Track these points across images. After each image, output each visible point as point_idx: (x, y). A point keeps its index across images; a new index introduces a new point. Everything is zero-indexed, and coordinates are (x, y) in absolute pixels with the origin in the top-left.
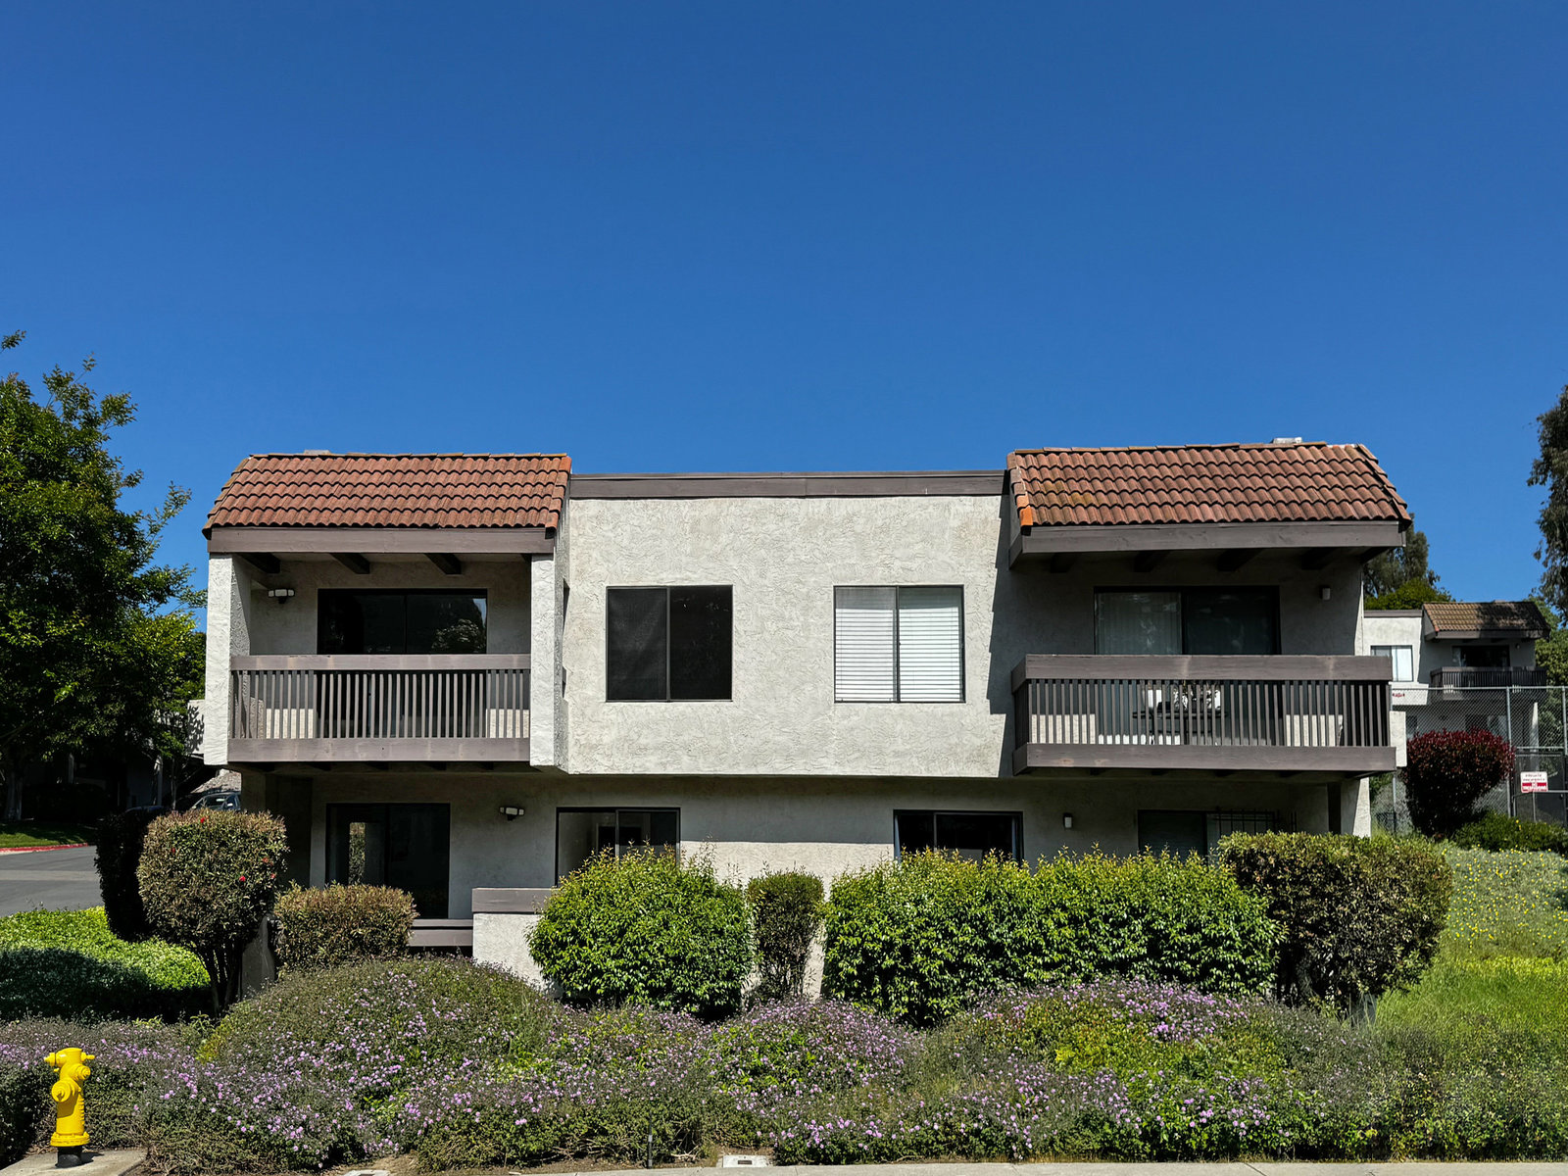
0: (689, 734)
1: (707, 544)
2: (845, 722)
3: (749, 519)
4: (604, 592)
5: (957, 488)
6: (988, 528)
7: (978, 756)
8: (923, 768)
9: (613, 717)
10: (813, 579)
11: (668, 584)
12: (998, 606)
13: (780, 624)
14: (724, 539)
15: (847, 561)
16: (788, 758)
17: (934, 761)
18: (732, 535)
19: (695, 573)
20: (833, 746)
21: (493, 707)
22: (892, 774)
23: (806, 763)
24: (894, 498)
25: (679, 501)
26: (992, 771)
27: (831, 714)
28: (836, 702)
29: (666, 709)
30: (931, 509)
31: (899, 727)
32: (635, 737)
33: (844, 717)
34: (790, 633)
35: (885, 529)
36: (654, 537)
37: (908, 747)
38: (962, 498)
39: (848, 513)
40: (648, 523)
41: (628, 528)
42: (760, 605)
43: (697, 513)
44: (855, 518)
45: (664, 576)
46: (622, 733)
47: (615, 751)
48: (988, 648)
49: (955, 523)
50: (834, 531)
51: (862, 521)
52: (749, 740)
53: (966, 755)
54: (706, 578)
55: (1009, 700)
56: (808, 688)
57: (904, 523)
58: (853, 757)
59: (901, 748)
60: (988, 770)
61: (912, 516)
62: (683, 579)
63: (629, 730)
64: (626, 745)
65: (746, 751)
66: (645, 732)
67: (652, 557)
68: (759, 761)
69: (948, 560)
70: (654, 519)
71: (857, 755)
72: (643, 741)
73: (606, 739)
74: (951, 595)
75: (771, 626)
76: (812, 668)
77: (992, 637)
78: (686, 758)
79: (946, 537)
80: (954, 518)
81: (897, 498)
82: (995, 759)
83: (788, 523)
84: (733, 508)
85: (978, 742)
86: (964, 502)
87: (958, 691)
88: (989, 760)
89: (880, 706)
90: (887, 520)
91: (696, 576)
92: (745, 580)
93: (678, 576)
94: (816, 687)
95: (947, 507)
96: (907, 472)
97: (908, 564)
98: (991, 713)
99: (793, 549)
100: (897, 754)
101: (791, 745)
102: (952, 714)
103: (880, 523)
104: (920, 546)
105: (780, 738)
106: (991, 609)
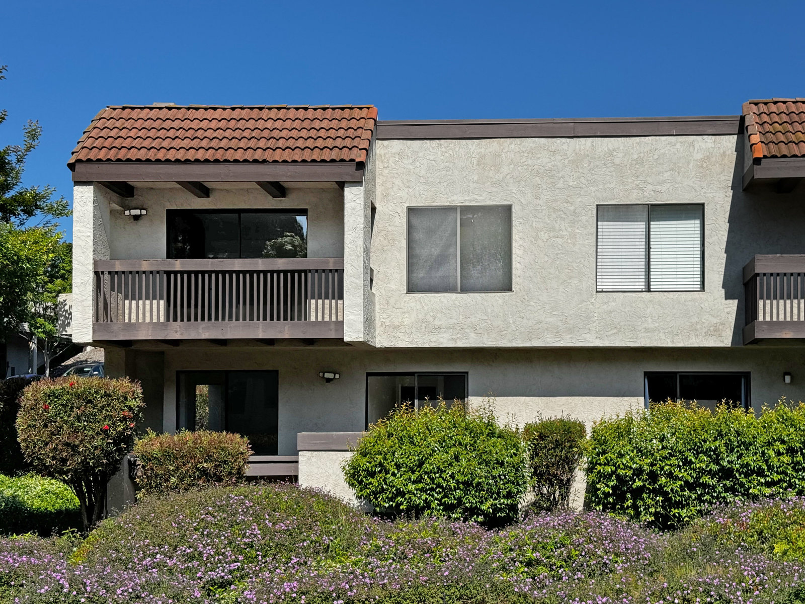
0: (476, 317)
1: (491, 174)
2: (605, 306)
3: (526, 155)
4: (405, 210)
5: (701, 129)
6: (726, 161)
7: (716, 331)
8: (668, 340)
9: (413, 305)
10: (579, 200)
11: (459, 204)
12: (733, 219)
13: (552, 234)
14: (505, 170)
15: (608, 185)
16: (557, 334)
17: (678, 335)
18: (512, 166)
19: (481, 195)
20: (595, 324)
21: (313, 298)
22: (643, 345)
23: (572, 338)
24: (647, 138)
25: (467, 141)
26: (726, 341)
27: (593, 300)
28: (597, 292)
29: (457, 298)
30: (678, 146)
31: (648, 311)
32: (431, 319)
33: (604, 303)
34: (559, 241)
35: (640, 161)
36: (447, 169)
37: (657, 325)
38: (705, 137)
39: (609, 149)
40: (442, 158)
41: (425, 161)
42: (534, 220)
43: (483, 150)
44: (615, 153)
45: (455, 198)
46: (420, 317)
47: (414, 330)
48: (724, 251)
49: (699, 156)
50: (597, 163)
51: (620, 155)
52: (525, 321)
53: (704, 330)
54: (490, 199)
55: (741, 289)
56: (575, 282)
57: (656, 157)
58: (610, 333)
59: (651, 326)
60: (722, 342)
61: (662, 151)
62: (471, 201)
63: (426, 314)
64: (424, 325)
65: (523, 330)
66: (439, 315)
67: (445, 184)
68: (533, 336)
69: (692, 185)
70: (447, 155)
71: (615, 331)
72: (437, 323)
73: (406, 322)
74: (695, 210)
75: (544, 235)
76: (578, 267)
77: (727, 242)
78: (473, 335)
79: (691, 166)
80: (698, 152)
81: (650, 138)
82: (728, 333)
83: (558, 157)
84: (513, 146)
85: (715, 321)
86: (706, 140)
87: (699, 283)
88: (724, 334)
89: (634, 294)
90: (642, 155)
91: (481, 198)
92: (522, 200)
93: (467, 198)
94: (580, 281)
95: (692, 144)
96: (659, 118)
97: (659, 188)
98: (726, 299)
99: (563, 177)
100: (647, 330)
101: (560, 324)
102: (693, 300)
103: (636, 156)
104: (669, 173)
105: (551, 320)
106: (727, 220)
